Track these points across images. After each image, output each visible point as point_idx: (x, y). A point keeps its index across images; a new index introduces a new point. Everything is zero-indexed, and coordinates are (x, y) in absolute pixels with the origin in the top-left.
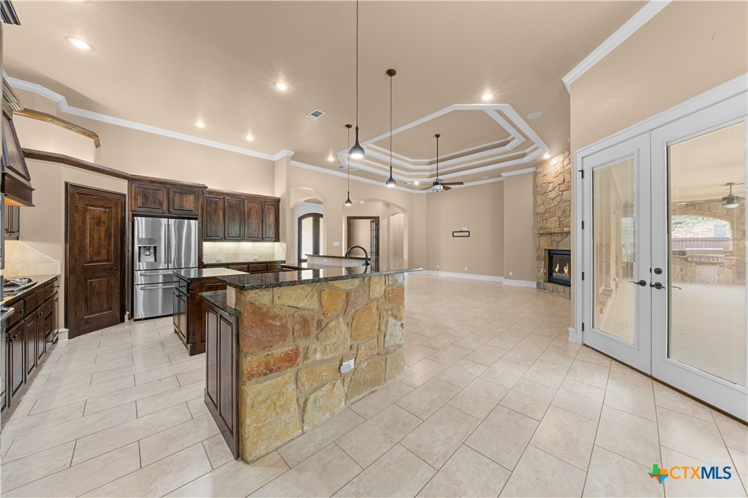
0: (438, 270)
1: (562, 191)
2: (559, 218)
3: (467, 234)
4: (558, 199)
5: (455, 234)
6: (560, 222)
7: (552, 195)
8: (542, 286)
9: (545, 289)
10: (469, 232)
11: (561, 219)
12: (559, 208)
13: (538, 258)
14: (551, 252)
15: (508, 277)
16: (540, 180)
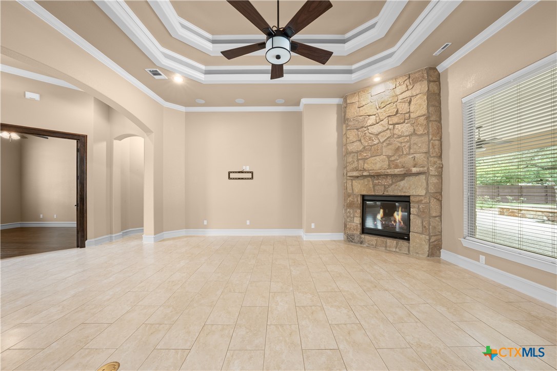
0: (205, 227)
1: (394, 125)
2: (389, 157)
3: (249, 175)
4: (388, 134)
5: (232, 175)
6: (390, 161)
7: (376, 129)
8: (356, 239)
9: (362, 243)
10: (252, 173)
11: (393, 158)
12: (389, 144)
13: (350, 205)
14: (366, 198)
15: (309, 230)
16: (352, 112)
